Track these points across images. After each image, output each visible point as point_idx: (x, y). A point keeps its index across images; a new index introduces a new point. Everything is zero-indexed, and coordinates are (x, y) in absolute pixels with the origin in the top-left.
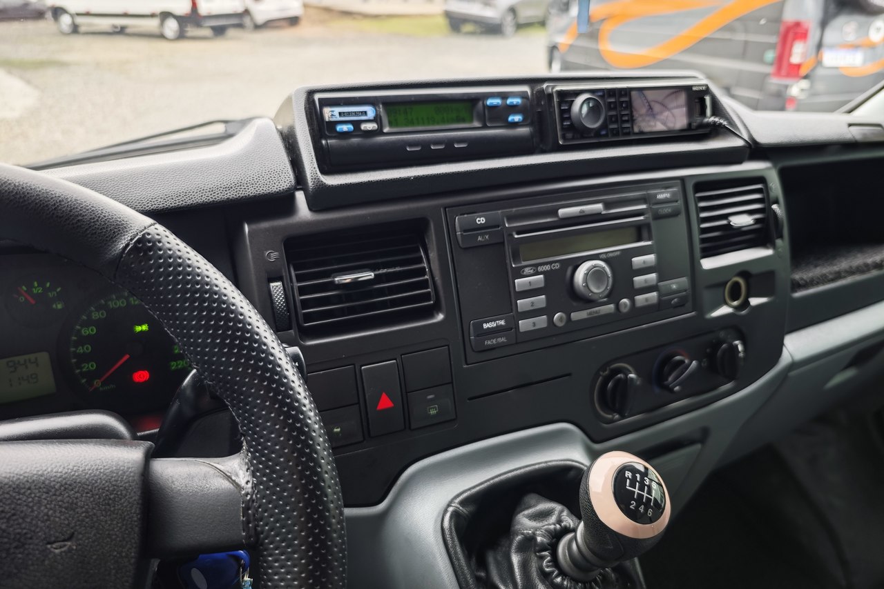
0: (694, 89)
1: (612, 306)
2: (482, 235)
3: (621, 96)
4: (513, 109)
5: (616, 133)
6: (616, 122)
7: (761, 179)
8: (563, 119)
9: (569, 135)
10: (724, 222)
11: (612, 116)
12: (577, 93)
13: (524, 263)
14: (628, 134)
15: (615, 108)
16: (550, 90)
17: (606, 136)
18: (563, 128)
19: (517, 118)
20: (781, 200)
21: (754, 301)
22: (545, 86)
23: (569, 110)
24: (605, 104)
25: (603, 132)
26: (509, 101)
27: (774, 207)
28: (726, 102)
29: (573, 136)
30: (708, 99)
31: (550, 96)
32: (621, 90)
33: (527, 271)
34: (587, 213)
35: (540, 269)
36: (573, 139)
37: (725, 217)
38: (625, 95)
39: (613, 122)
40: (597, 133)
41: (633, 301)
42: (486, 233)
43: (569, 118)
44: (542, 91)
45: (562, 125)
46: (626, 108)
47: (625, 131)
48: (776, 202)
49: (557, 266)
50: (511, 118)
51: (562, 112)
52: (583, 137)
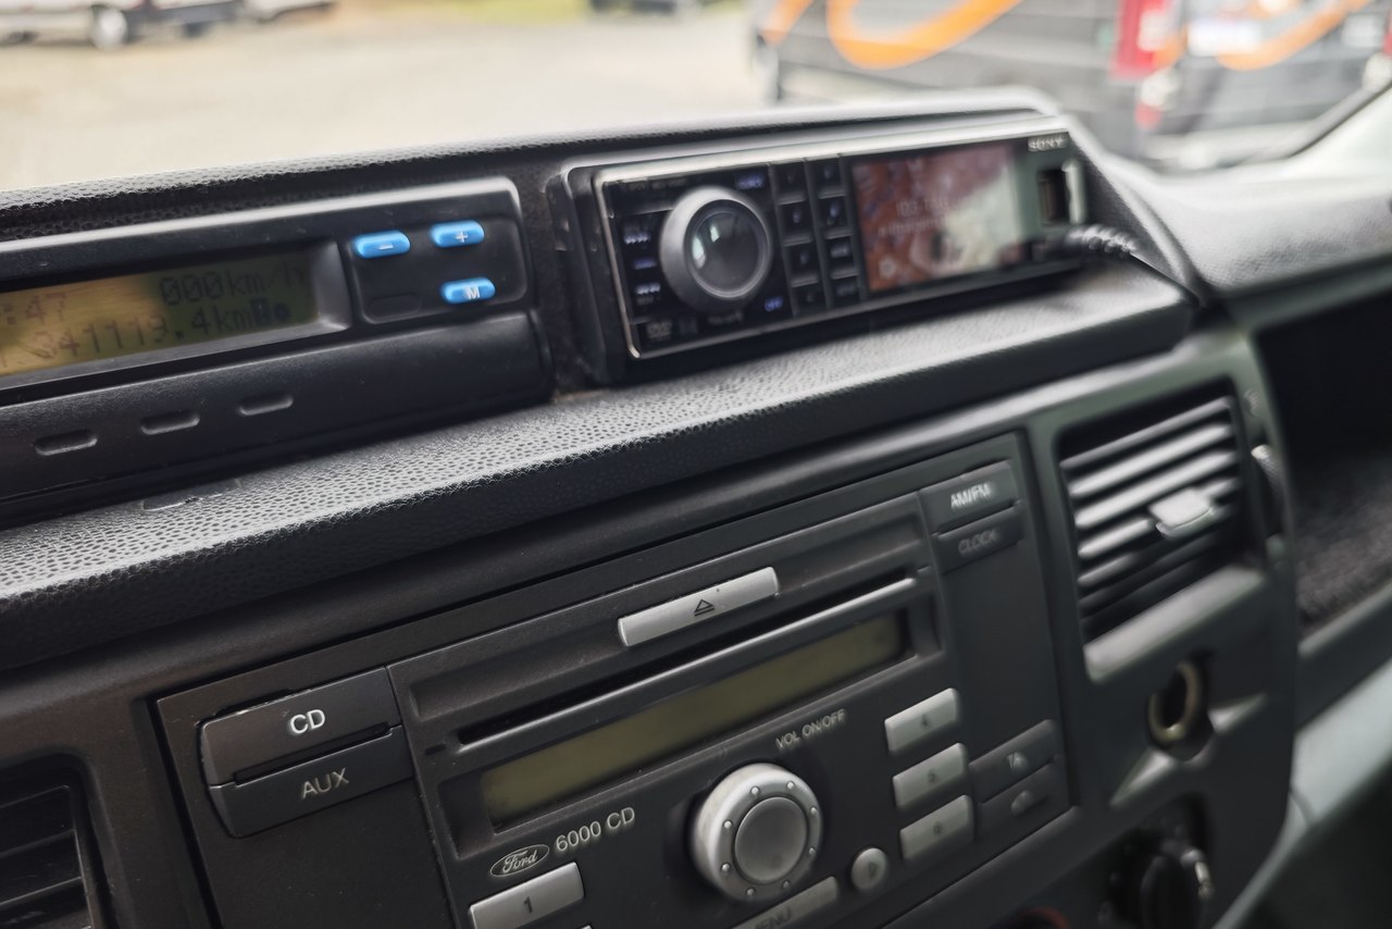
0: (1034, 145)
1: (829, 885)
2: (318, 774)
3: (821, 182)
4: (461, 260)
5: (812, 299)
6: (813, 266)
7: (1222, 386)
8: (633, 279)
9: (659, 329)
10: (1138, 527)
11: (795, 251)
12: (676, 188)
13: (500, 838)
14: (854, 299)
15: (805, 225)
16: (585, 185)
17: (782, 314)
18: (636, 310)
19: (474, 289)
20: (1273, 432)
21: (1222, 719)
22: (565, 171)
23: (652, 248)
24: (770, 216)
25: (773, 304)
26: (440, 234)
27: (1260, 453)
28: (1120, 175)
29: (674, 329)
30: (1072, 173)
31: (585, 203)
32: (819, 165)
33: (513, 863)
34: (721, 609)
35: (562, 844)
36: (675, 338)
37: (1142, 510)
38: (835, 180)
39: (799, 270)
40: (752, 309)
41: (893, 848)
42: (335, 766)
43: (656, 274)
44: (557, 189)
45: (632, 296)
46: (839, 222)
47: (842, 291)
48: (1262, 440)
49: (626, 818)
50: (451, 292)
51: (629, 254)
52: (706, 330)
